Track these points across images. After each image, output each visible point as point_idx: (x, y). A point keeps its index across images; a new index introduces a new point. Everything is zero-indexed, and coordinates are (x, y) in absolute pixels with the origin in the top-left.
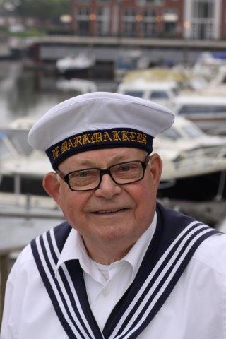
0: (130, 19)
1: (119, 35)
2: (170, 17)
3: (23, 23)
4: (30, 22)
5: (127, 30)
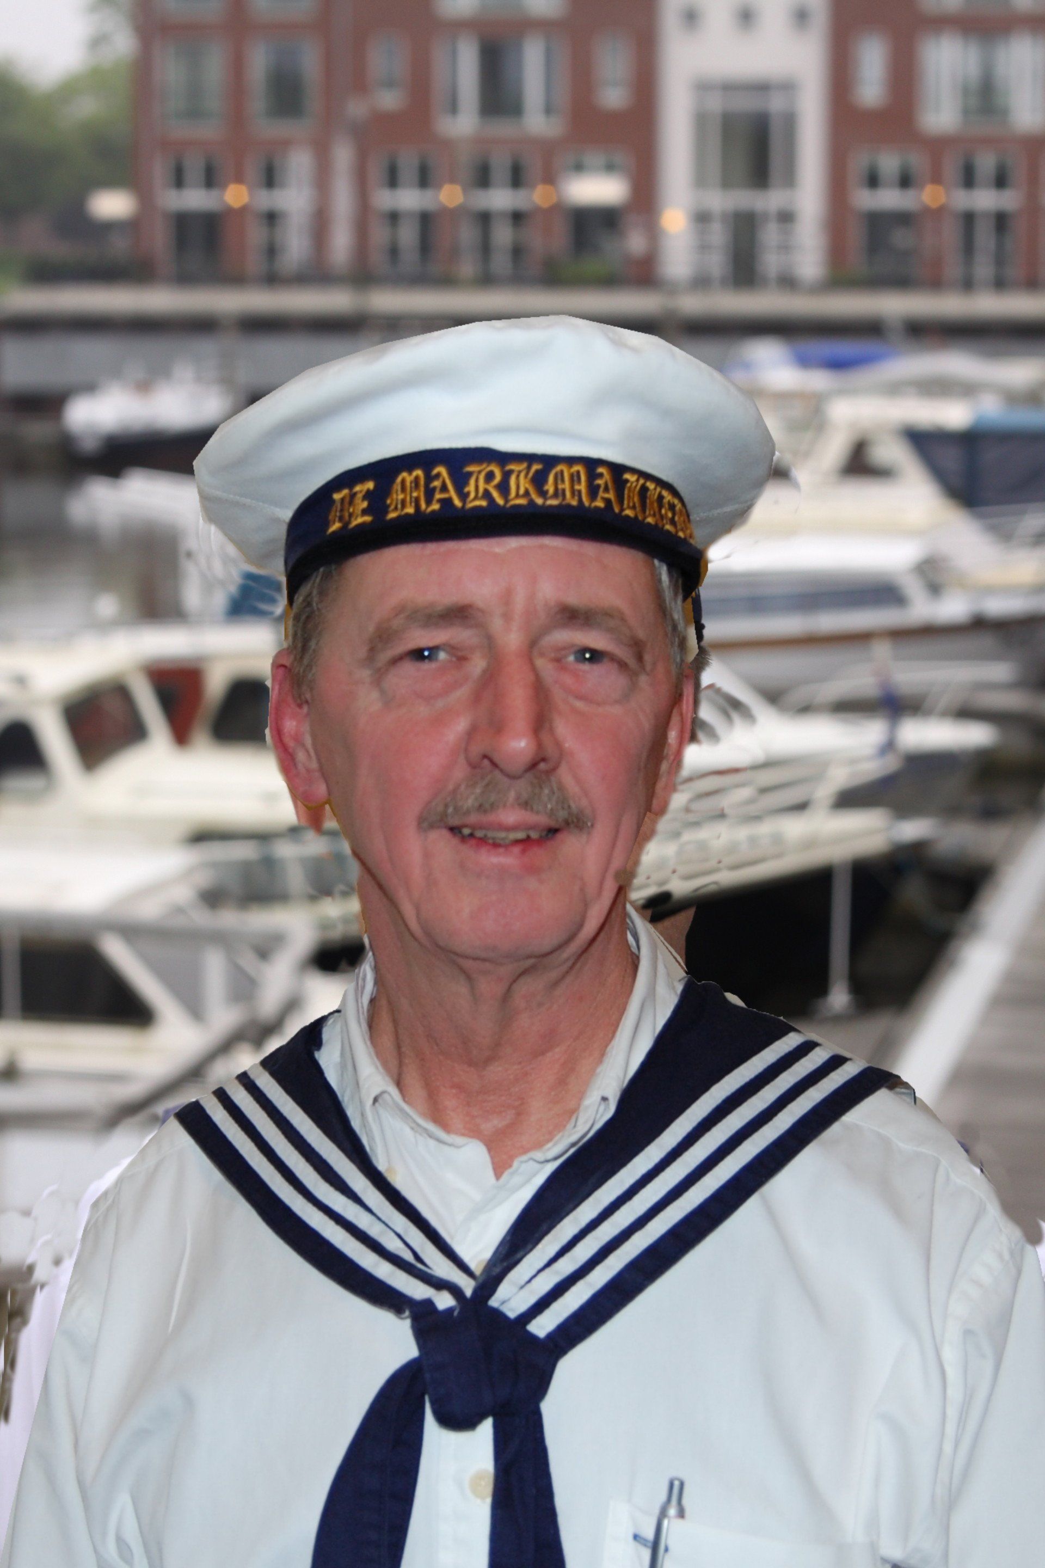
0: (409, 199)
1: (362, 277)
2: (596, 188)
5: (394, 252)
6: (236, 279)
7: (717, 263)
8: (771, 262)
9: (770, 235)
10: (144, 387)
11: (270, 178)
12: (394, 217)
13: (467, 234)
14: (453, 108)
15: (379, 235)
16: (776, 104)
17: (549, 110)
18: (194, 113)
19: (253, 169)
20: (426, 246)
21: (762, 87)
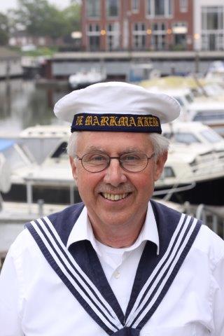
0: (140, 33)
1: (130, 49)
2: (180, 30)
3: (35, 43)
4: (42, 41)
5: (137, 44)
6: (103, 51)
7: (207, 45)
8: (218, 45)
9: (218, 39)
10: (85, 73)
11: (110, 29)
12: (137, 37)
13: (153, 40)
14: (149, 13)
15: (134, 40)
16: (219, 11)
17: (170, 13)
18: (94, 15)
19: (107, 27)
20: (144, 42)
21: (216, 7)
